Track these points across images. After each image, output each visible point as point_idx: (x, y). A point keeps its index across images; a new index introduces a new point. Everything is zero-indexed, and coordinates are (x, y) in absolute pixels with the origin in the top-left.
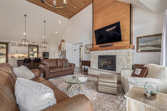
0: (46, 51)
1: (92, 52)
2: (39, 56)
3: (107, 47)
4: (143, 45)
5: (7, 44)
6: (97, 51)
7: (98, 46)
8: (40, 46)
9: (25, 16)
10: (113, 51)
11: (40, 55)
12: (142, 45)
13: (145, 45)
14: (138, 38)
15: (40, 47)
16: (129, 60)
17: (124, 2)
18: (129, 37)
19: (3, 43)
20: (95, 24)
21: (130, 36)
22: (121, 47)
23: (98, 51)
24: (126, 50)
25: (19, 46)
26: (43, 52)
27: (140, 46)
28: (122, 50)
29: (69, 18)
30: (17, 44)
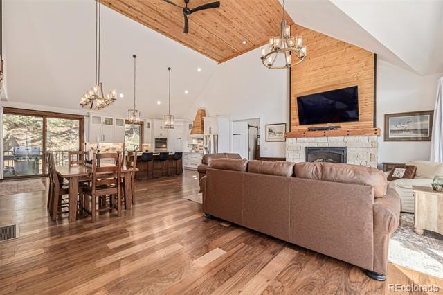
0: (161, 134)
1: (289, 140)
2: (145, 147)
3: (326, 131)
4: (396, 129)
5: (81, 119)
6: (302, 139)
7: (305, 127)
8: (149, 123)
9: (135, 56)
10: (341, 138)
11: (147, 146)
12: (394, 129)
13: (401, 129)
14: (387, 116)
15: (149, 127)
16: (373, 156)
17: (362, 49)
18: (373, 115)
19: (66, 116)
20: (295, 83)
21: (373, 113)
22: (358, 132)
23: (305, 139)
24: (367, 138)
25: (106, 124)
26: (156, 139)
27: (391, 131)
28: (360, 137)
29: (220, 62)
30: (103, 120)
